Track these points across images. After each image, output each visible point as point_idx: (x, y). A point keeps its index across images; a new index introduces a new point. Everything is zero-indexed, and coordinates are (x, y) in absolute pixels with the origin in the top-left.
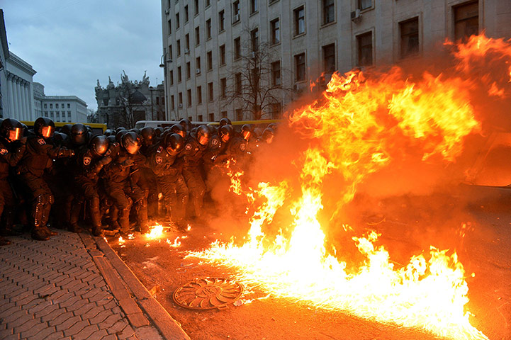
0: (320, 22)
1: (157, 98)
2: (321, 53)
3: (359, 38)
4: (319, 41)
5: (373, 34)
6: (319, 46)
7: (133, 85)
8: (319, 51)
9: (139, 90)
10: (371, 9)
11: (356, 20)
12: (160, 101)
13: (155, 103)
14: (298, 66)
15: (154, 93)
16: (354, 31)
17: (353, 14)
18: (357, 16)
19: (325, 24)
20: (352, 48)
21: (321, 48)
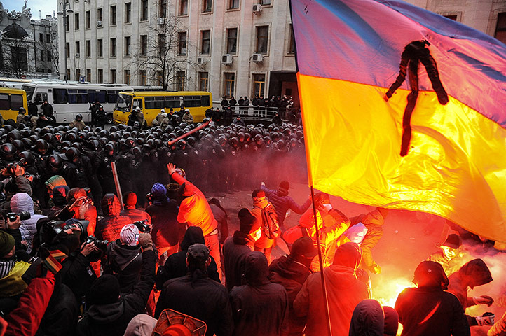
0: (226, 6)
1: (41, 35)
2: (225, 34)
3: (258, 28)
4: (224, 22)
5: (269, 29)
6: (223, 27)
7: (9, 15)
8: (223, 32)
9: (18, 23)
10: (269, 6)
11: (257, 13)
12: (45, 38)
13: (38, 39)
14: (203, 41)
15: (37, 28)
16: (255, 22)
17: (255, 8)
18: (258, 10)
19: (230, 9)
20: (252, 36)
21: (225, 30)
